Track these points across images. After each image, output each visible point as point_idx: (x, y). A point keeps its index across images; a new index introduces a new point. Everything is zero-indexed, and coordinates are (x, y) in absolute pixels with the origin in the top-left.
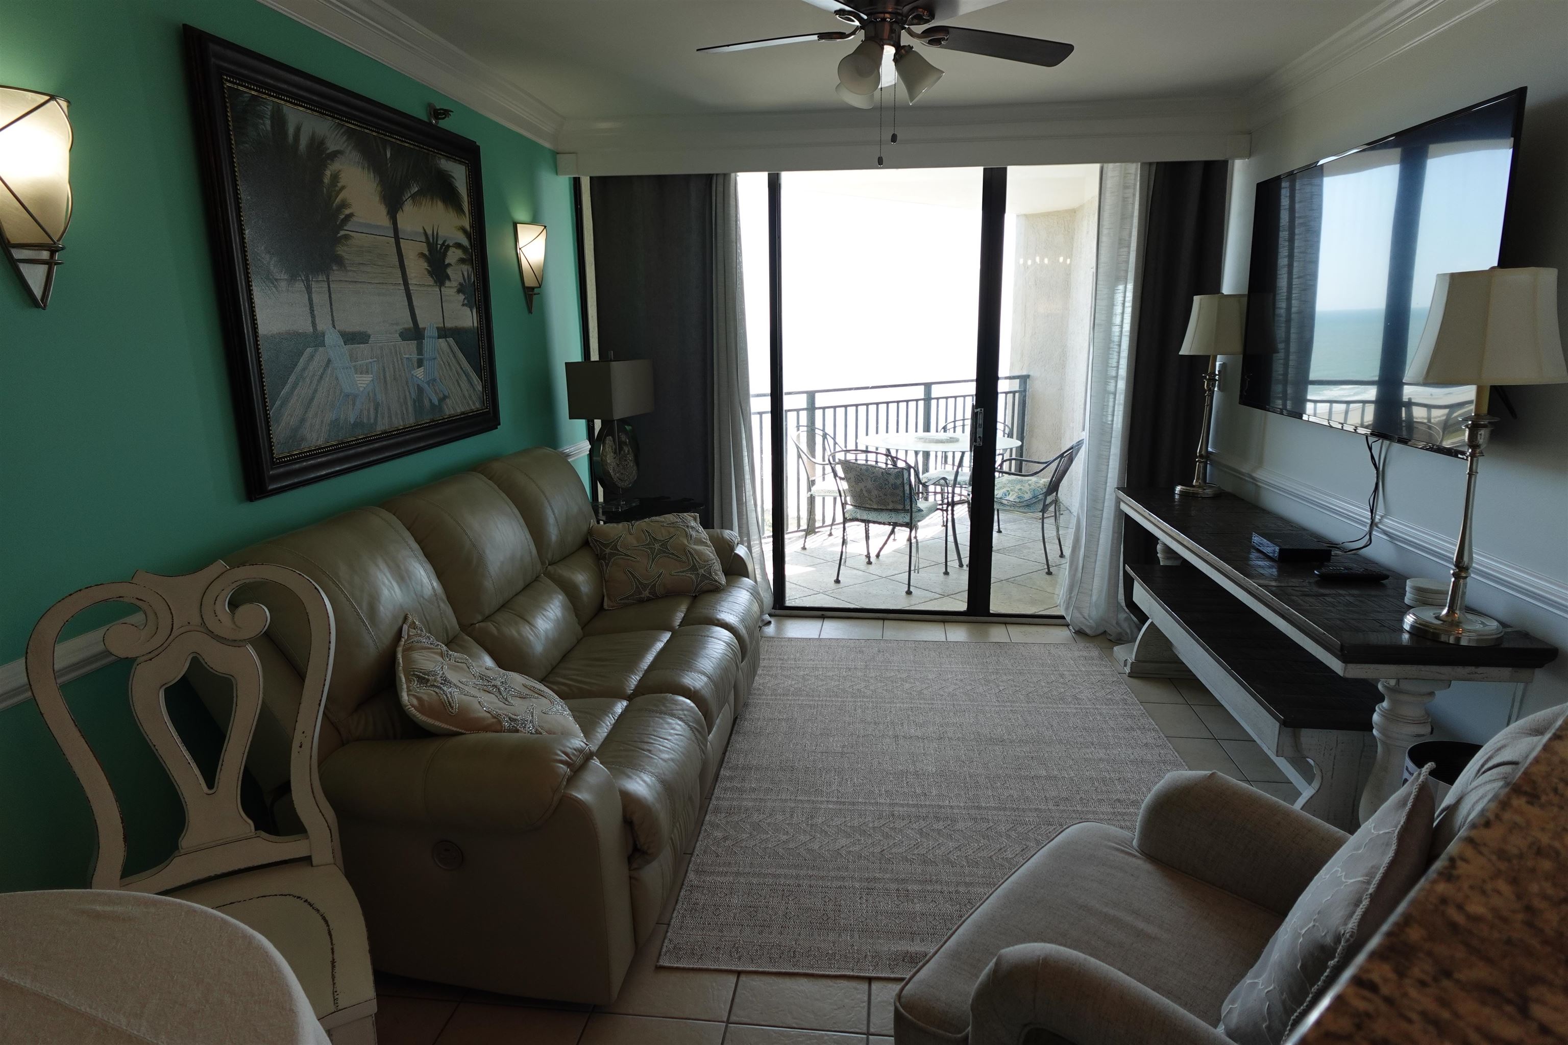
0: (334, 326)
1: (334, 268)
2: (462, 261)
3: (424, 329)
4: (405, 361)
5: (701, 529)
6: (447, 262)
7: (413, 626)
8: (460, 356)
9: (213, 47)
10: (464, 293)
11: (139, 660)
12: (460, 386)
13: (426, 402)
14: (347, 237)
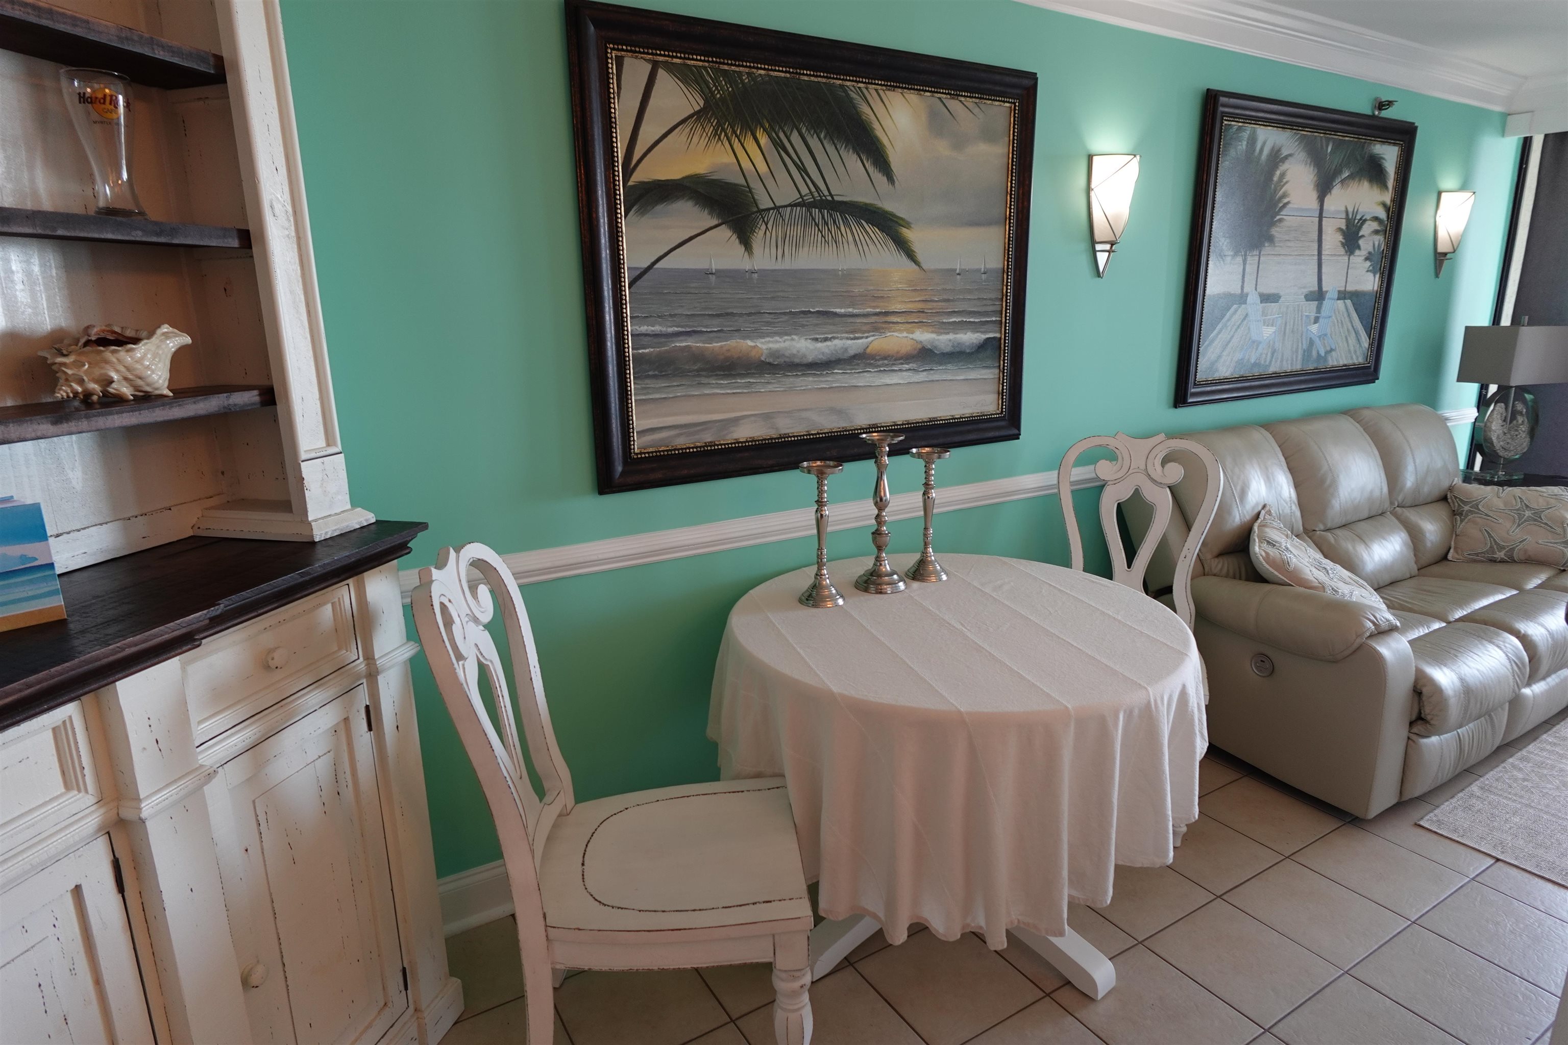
0: (1256, 289)
1: (1266, 245)
2: (1376, 232)
3: (1327, 292)
4: (1304, 317)
6: (1361, 234)
7: (1269, 513)
8: (1354, 315)
9: (1223, 100)
10: (1371, 261)
11: (1109, 483)
12: (1347, 342)
13: (1314, 353)
14: (1281, 220)
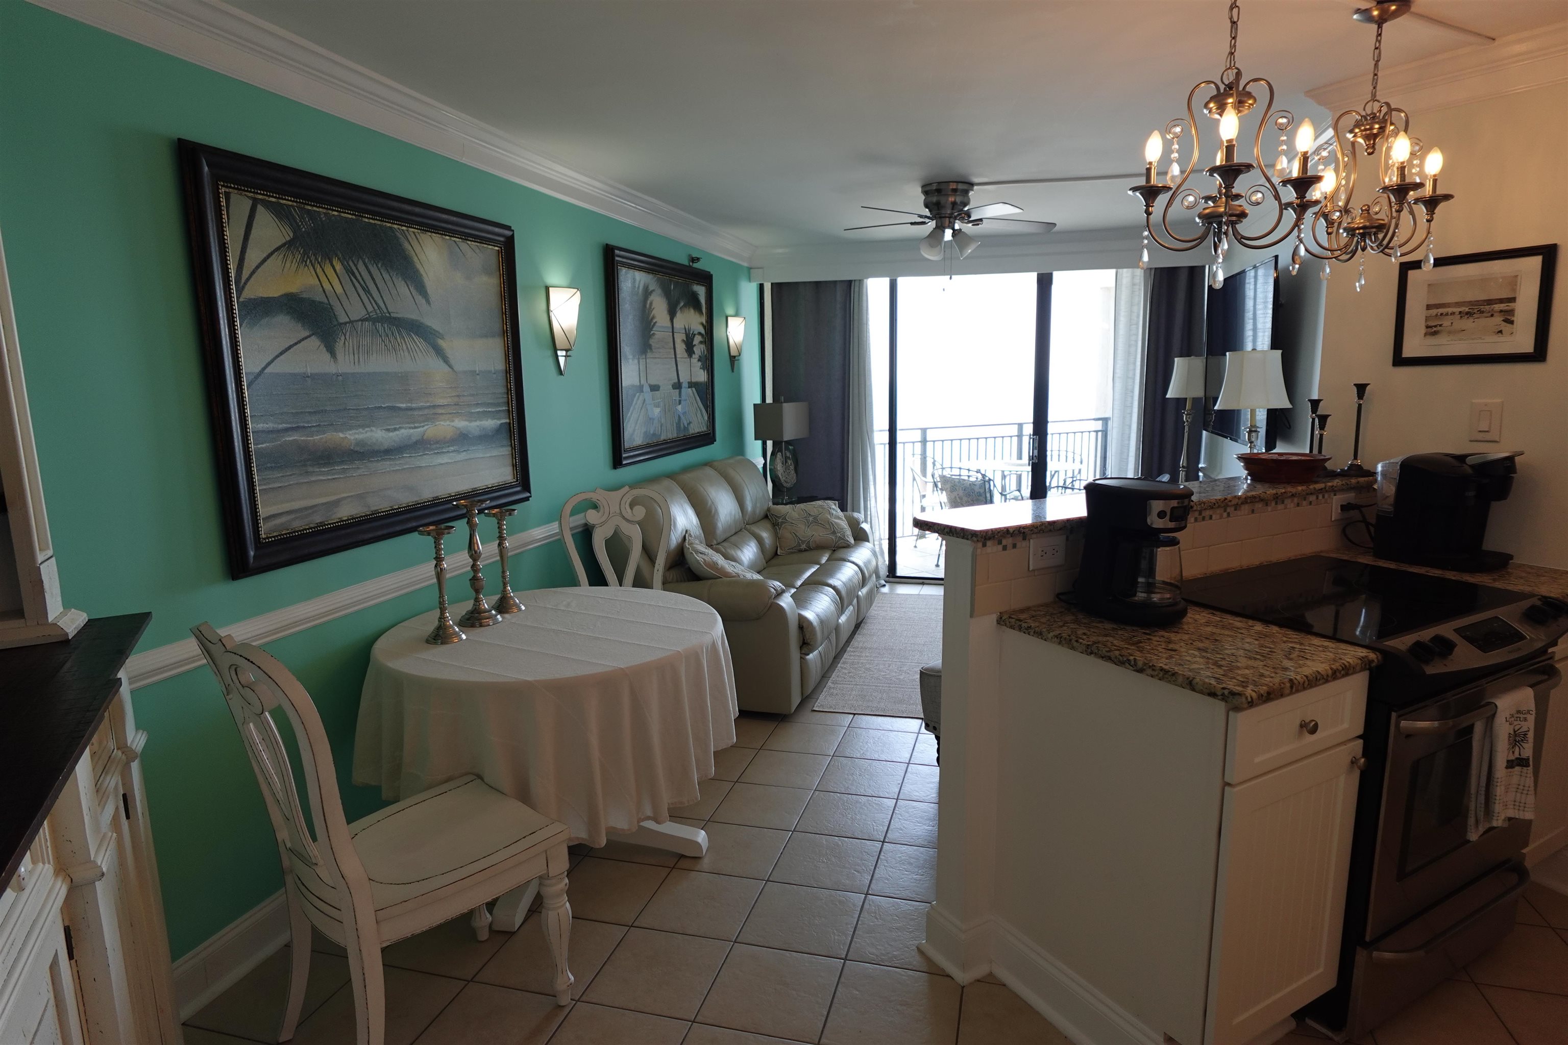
0: (647, 382)
1: (649, 351)
2: (701, 342)
3: (682, 383)
4: (674, 401)
5: (839, 510)
6: (694, 343)
7: (690, 533)
8: (698, 398)
9: (617, 252)
10: (701, 362)
11: (597, 526)
12: (697, 417)
13: (682, 426)
14: (654, 334)
